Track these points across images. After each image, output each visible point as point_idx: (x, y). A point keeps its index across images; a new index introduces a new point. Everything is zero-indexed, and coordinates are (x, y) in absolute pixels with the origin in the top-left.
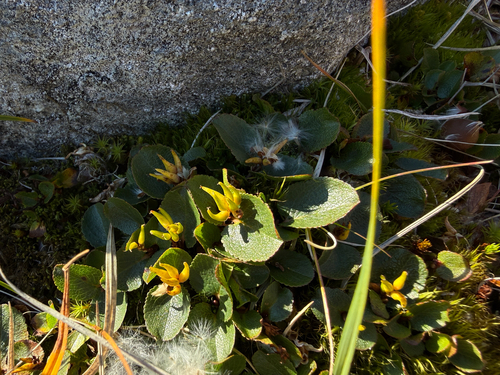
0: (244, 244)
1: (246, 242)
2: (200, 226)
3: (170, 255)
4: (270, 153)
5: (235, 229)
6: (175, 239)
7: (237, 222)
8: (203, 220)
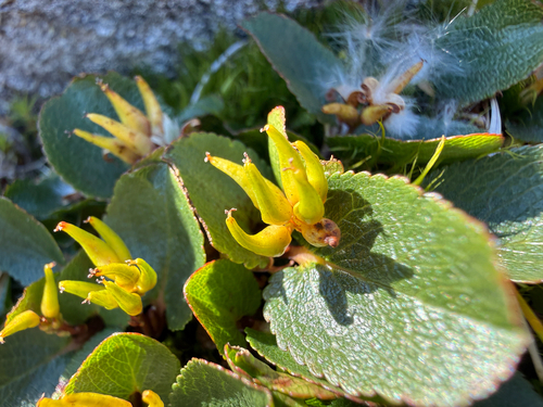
0: (335, 329)
1: (344, 320)
2: (203, 270)
3: (119, 352)
4: (384, 91)
5: (303, 280)
6: (131, 307)
7: (307, 260)
8: (212, 254)
